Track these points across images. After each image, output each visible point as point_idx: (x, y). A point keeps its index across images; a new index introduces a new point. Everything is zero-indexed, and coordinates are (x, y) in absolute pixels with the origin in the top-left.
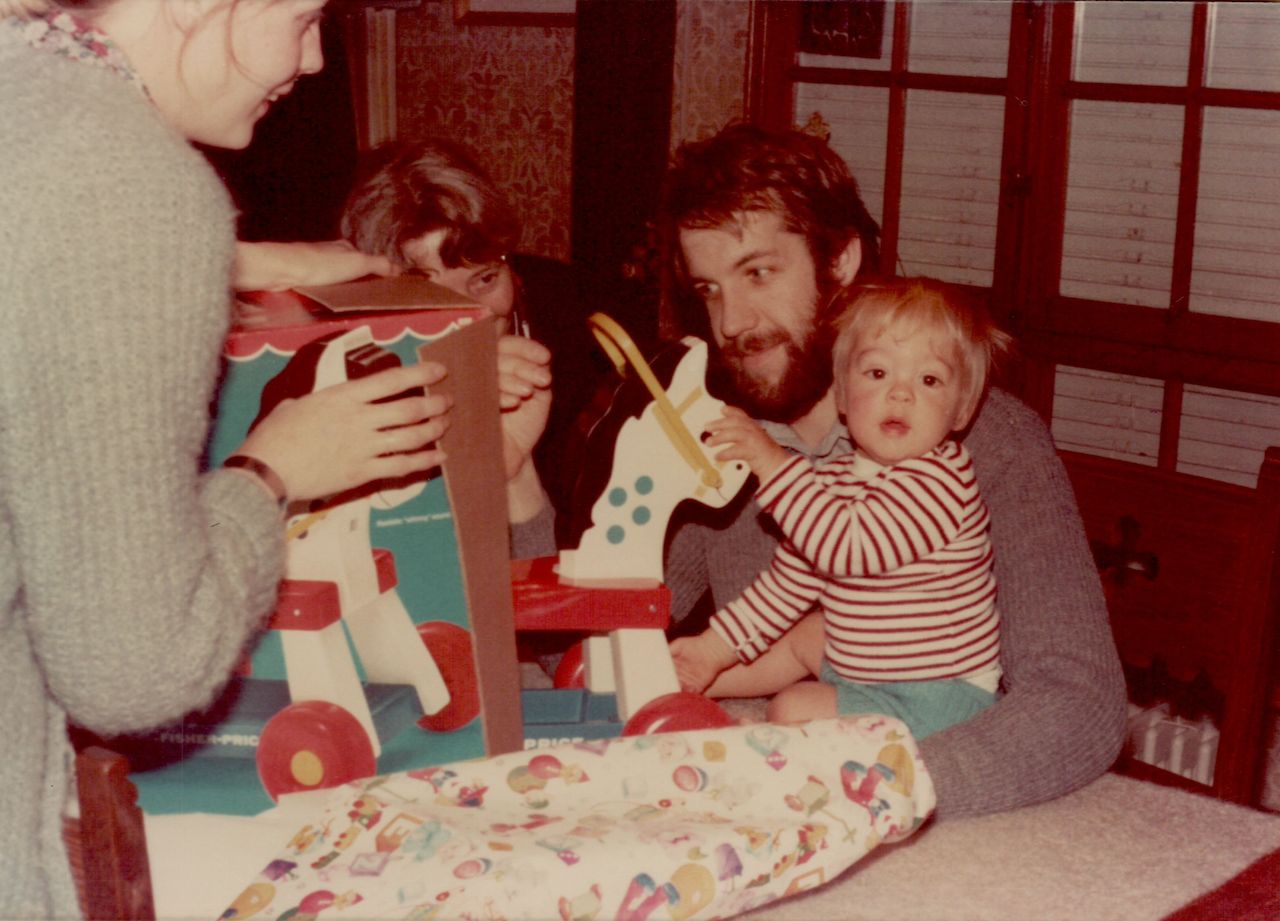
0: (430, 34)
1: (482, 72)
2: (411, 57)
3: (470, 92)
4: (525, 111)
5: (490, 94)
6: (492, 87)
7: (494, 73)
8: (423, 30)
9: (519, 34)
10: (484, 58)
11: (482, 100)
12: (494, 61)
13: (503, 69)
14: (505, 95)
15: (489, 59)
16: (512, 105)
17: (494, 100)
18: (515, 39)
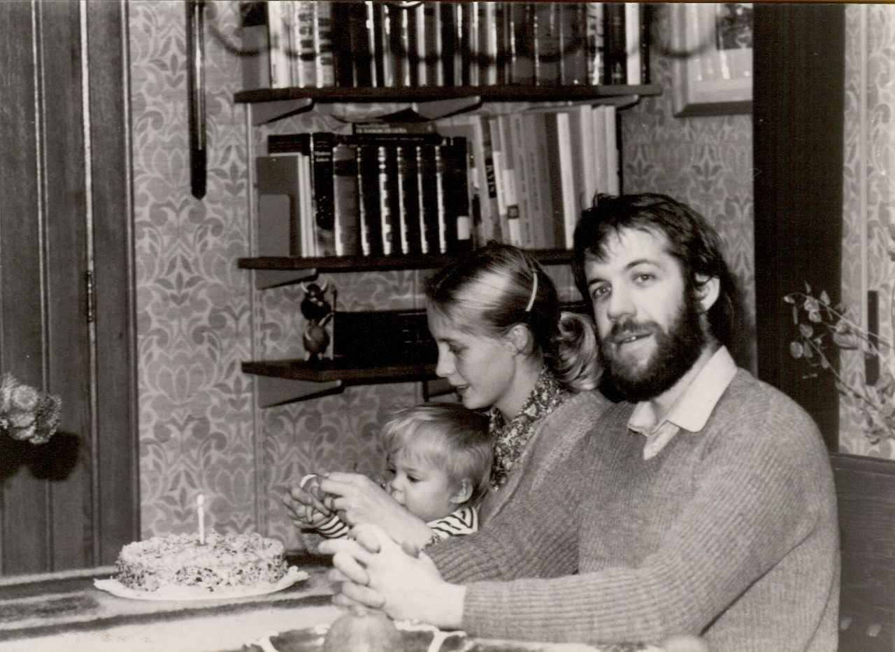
0: (659, 129)
1: (701, 164)
2: (644, 153)
3: (693, 184)
4: (737, 200)
5: (707, 185)
6: (712, 178)
7: (712, 164)
8: (653, 125)
9: (730, 123)
10: (703, 150)
11: (702, 191)
12: (711, 151)
13: (718, 159)
14: (720, 185)
15: (707, 152)
16: (726, 195)
17: (711, 191)
18: (727, 128)
